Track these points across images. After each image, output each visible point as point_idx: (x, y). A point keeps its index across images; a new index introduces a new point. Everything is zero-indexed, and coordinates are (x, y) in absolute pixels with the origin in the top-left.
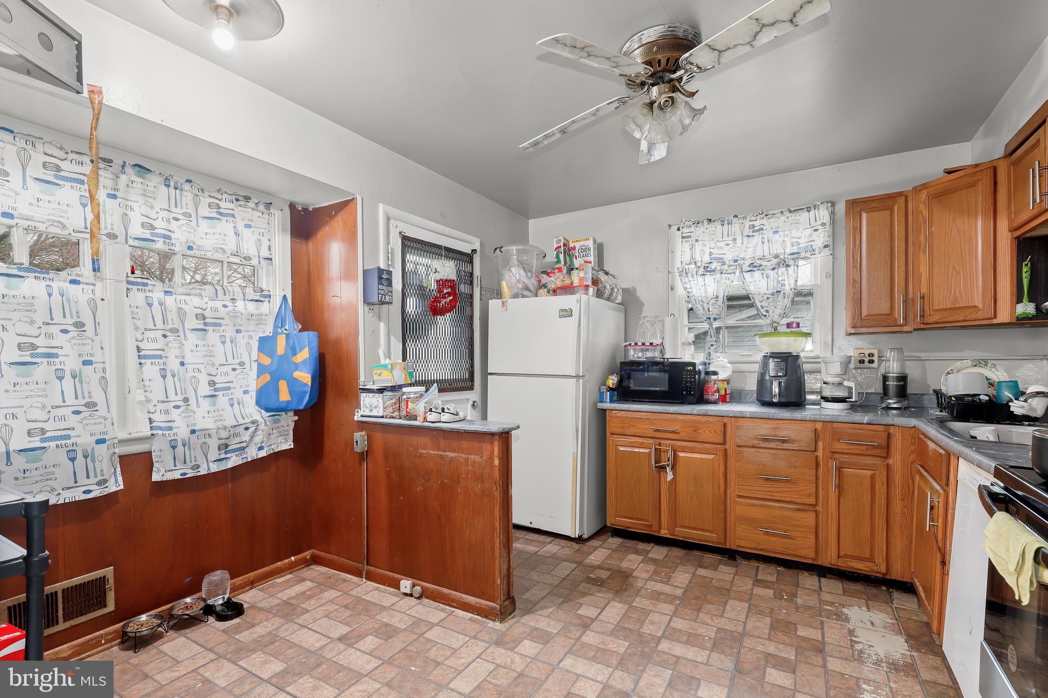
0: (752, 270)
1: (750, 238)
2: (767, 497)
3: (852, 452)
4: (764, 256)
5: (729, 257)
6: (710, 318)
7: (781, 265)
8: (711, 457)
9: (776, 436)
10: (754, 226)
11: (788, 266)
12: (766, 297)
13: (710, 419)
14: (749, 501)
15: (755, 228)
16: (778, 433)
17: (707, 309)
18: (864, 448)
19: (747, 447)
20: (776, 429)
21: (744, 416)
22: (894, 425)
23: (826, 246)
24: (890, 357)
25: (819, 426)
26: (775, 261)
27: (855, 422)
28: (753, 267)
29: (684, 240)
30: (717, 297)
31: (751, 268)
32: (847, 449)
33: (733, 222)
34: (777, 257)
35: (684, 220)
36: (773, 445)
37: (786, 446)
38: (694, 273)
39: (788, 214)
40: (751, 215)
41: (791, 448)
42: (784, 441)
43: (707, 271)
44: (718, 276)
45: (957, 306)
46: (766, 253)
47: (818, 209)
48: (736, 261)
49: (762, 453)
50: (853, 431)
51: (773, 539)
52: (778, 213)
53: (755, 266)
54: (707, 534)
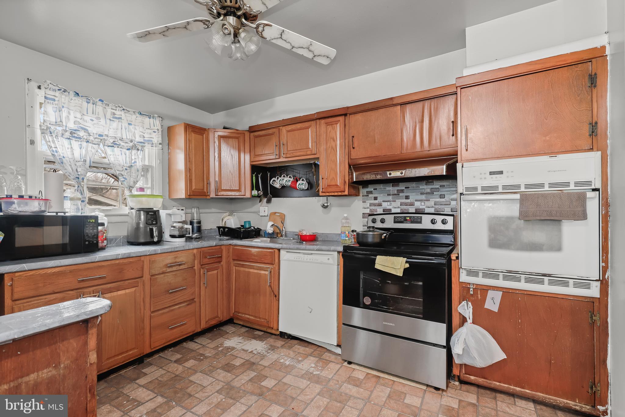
0: (113, 146)
1: (111, 122)
2: (171, 305)
3: (211, 262)
4: (122, 139)
5: (93, 130)
6: (78, 178)
7: (134, 148)
8: (133, 289)
9: (176, 262)
10: (114, 114)
11: (138, 150)
12: (124, 168)
13: (131, 260)
14: (160, 312)
15: (115, 116)
16: (178, 260)
17: (75, 170)
18: (214, 259)
19: (159, 274)
20: (176, 258)
21: (157, 253)
22: (223, 245)
23: (160, 144)
24: (194, 211)
25: (195, 251)
26: (131, 144)
27: (211, 246)
28: (114, 145)
29: (47, 101)
30: (85, 161)
31: (113, 145)
32: (209, 261)
33: (97, 104)
34: (131, 141)
35: (49, 82)
36: (174, 269)
37: (182, 267)
38: (60, 135)
39: (138, 115)
40: (114, 105)
41: (184, 268)
42: (180, 265)
43: (72, 137)
44: (84, 144)
45: (232, 189)
46: (124, 137)
47: (155, 119)
48: (100, 135)
49: (168, 276)
50: (210, 251)
51: (175, 330)
52: (132, 111)
53: (116, 144)
54: (131, 353)
